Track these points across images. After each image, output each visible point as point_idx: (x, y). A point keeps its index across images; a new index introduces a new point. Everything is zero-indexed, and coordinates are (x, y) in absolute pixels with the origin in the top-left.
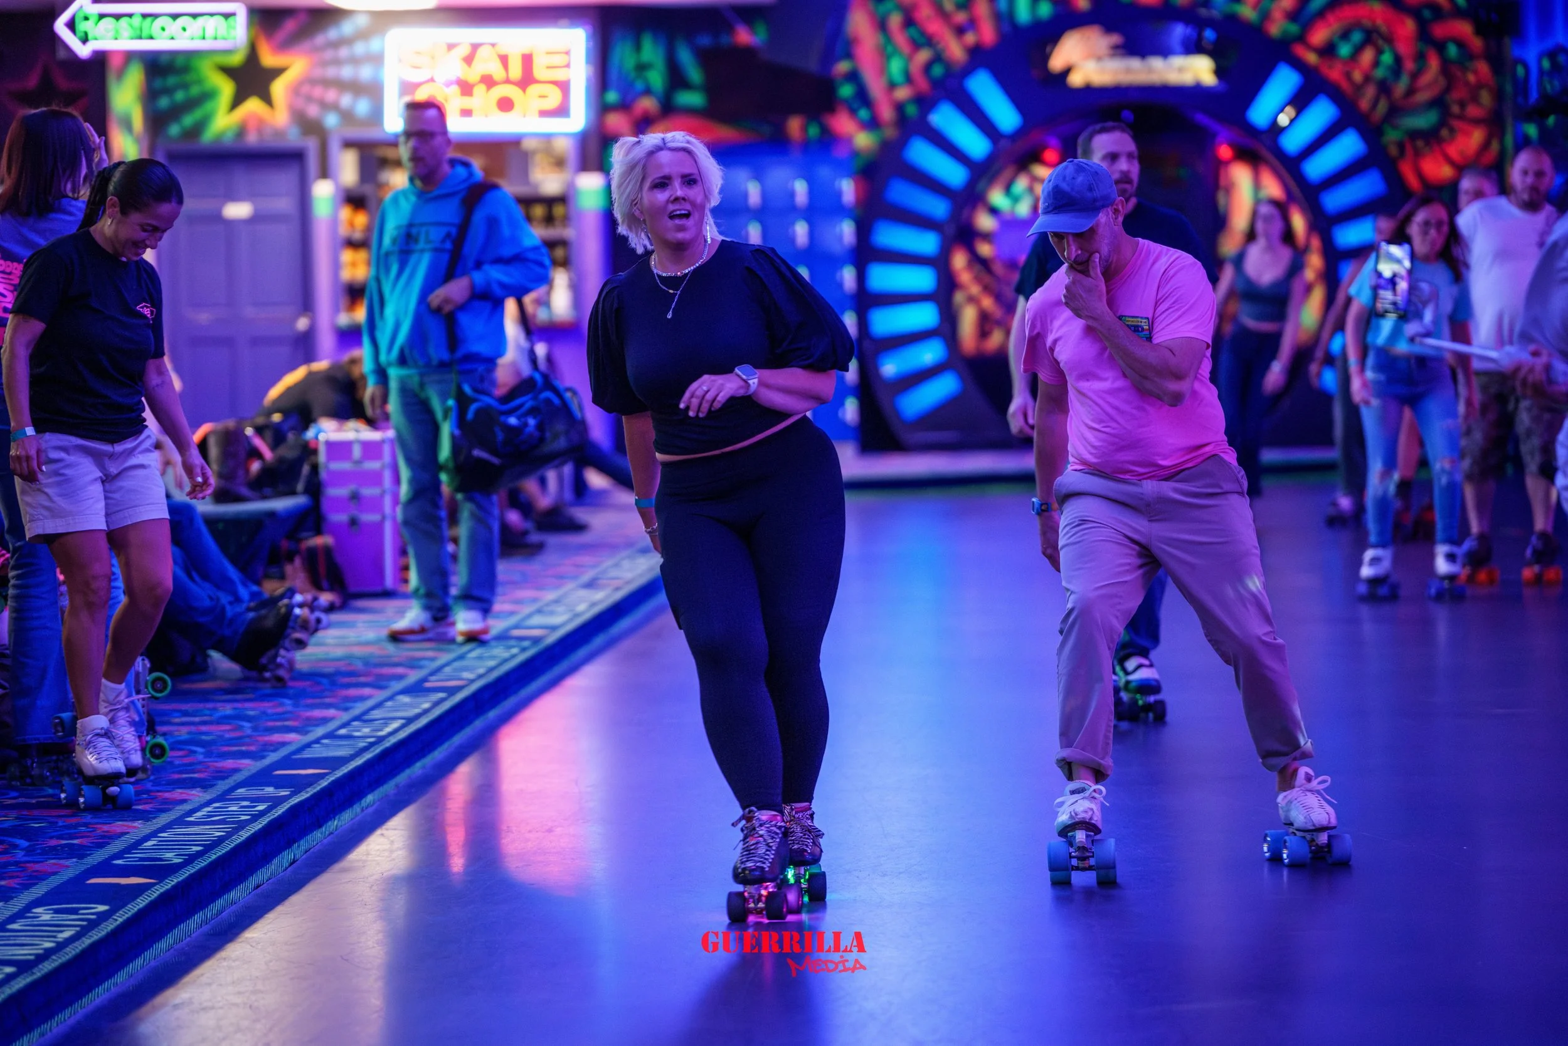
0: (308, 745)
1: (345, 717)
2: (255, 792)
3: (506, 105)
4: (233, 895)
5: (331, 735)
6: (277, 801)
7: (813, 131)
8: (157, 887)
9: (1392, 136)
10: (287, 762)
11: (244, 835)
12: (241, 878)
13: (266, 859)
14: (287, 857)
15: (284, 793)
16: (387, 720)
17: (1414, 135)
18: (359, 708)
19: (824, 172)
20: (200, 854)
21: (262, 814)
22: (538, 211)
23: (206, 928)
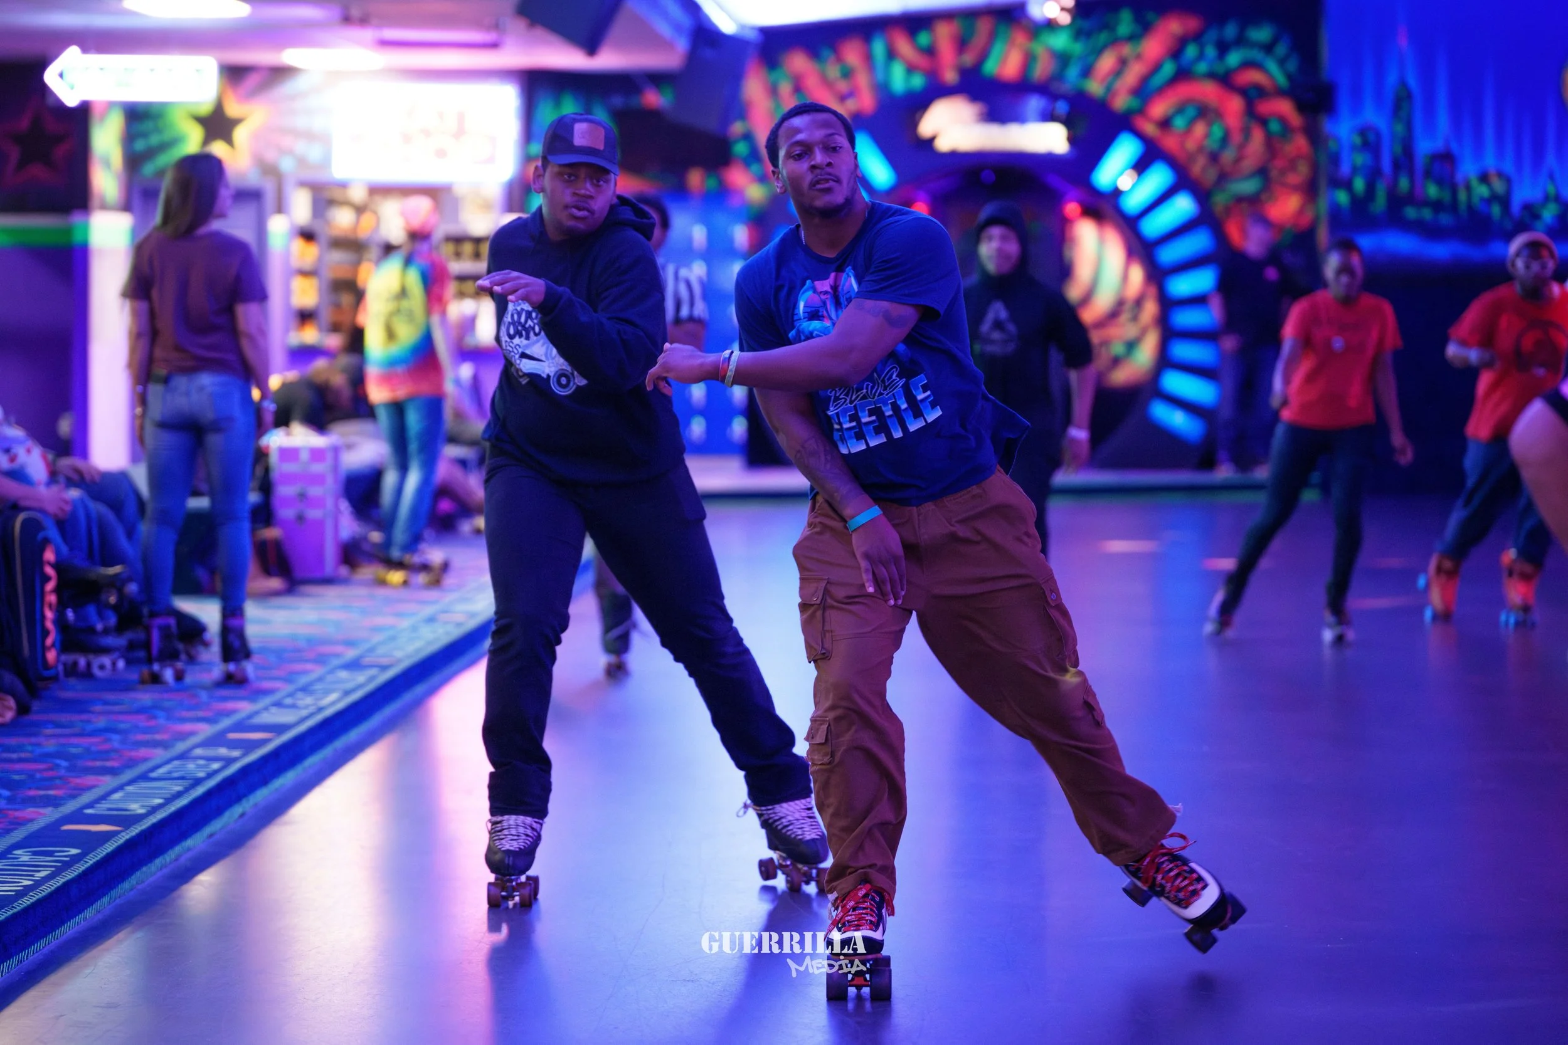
0: (257, 713)
1: (290, 688)
2: (210, 752)
3: (441, 153)
4: (189, 843)
5: (278, 704)
6: (229, 761)
7: (711, 183)
8: (123, 834)
9: (1220, 200)
10: (240, 727)
11: (200, 790)
12: (196, 827)
13: (219, 812)
14: (237, 810)
15: (236, 753)
16: (327, 692)
17: (1240, 200)
18: (303, 680)
19: (720, 219)
20: (160, 807)
21: (216, 772)
22: (468, 248)
23: (166, 871)
